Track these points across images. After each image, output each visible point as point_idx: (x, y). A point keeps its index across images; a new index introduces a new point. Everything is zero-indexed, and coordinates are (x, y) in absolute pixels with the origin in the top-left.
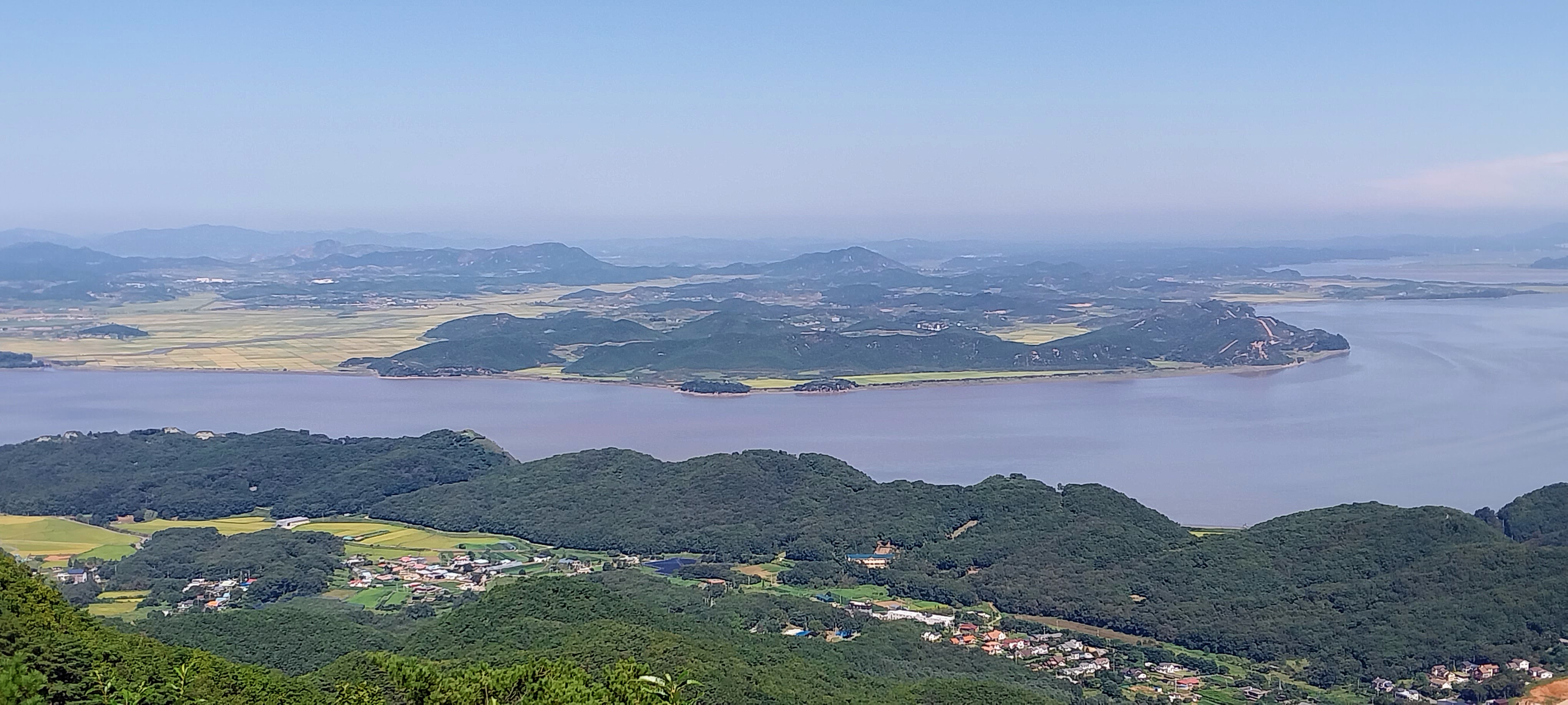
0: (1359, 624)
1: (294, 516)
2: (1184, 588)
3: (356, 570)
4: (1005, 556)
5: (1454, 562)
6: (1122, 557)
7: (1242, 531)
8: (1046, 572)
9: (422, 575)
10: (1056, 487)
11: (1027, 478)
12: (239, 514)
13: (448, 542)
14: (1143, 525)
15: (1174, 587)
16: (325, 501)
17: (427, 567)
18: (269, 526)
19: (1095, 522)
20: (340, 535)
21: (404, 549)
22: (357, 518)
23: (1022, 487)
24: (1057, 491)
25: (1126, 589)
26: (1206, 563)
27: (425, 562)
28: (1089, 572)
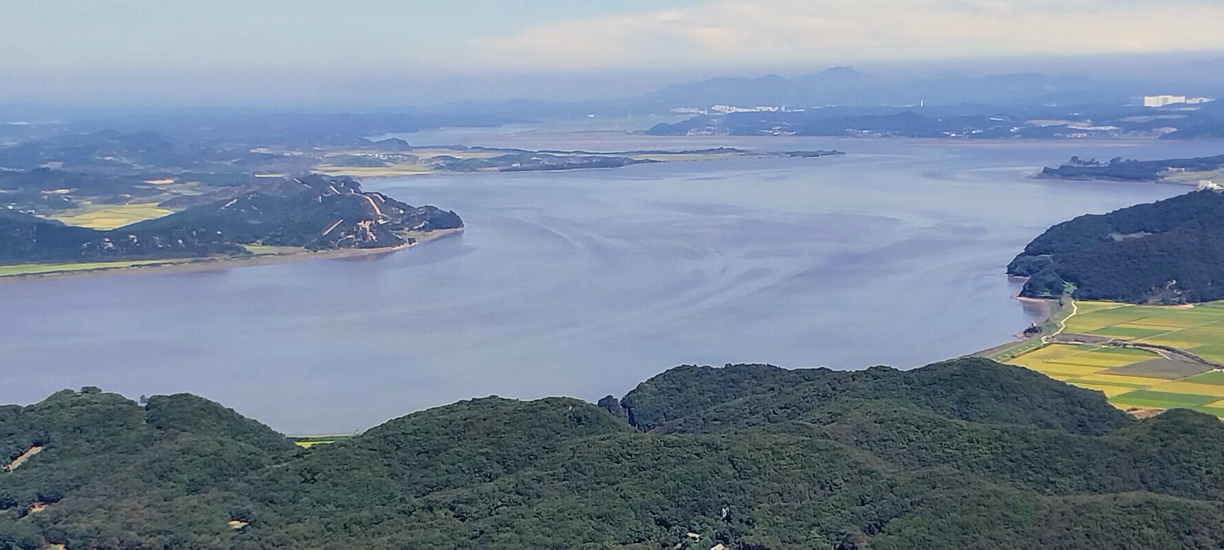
0: (482, 533)
2: (290, 508)
4: (77, 487)
5: (578, 457)
6: (218, 478)
7: (354, 438)
8: (127, 503)
10: (137, 400)
11: (103, 392)
14: (242, 438)
15: (280, 508)
19: (186, 438)
23: (96, 403)
24: (140, 404)
25: (224, 514)
26: (315, 477)
28: (180, 498)
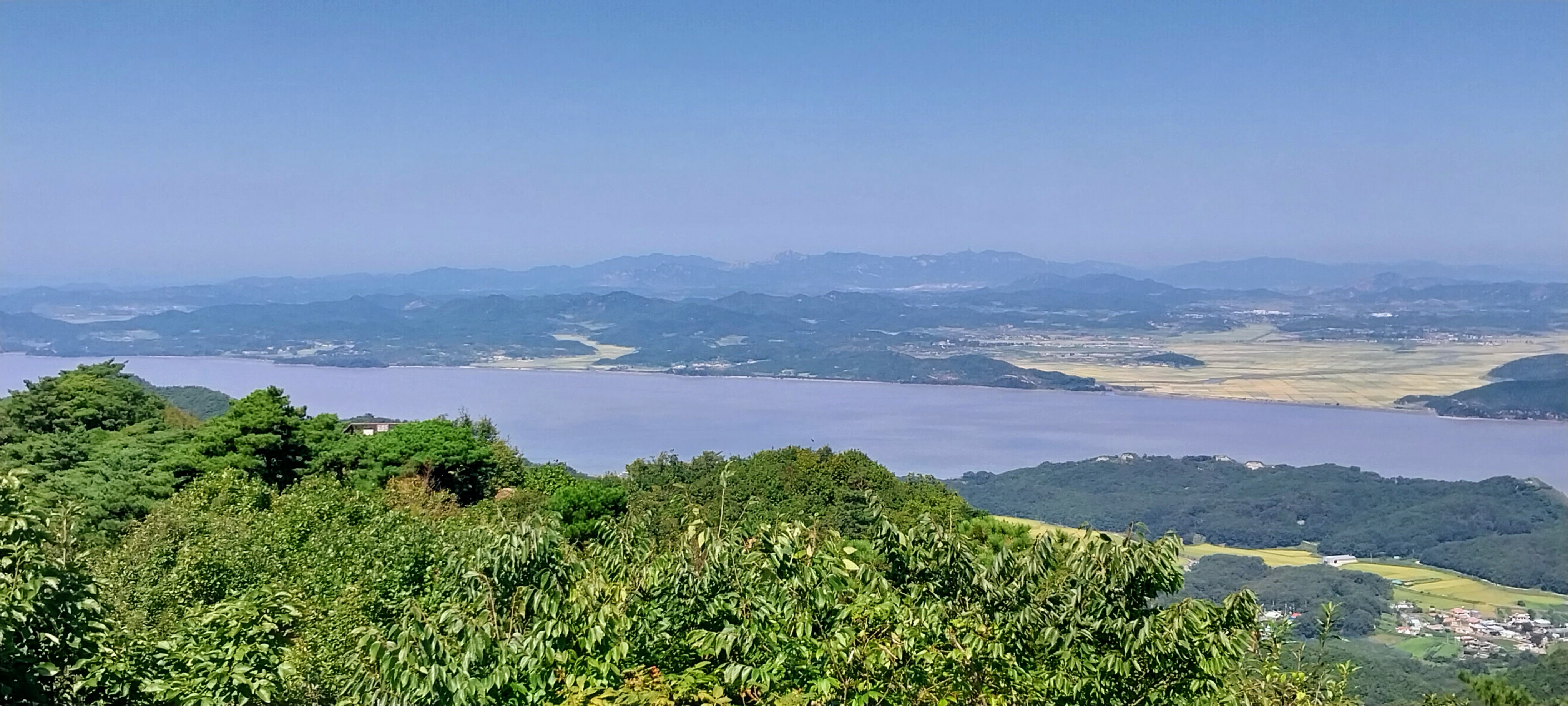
1: (1341, 554)
3: (1404, 616)
9: (1475, 630)
12: (1285, 546)
13: (1507, 597)
16: (1374, 541)
17: (1482, 622)
18: (1315, 561)
20: (1388, 578)
21: (1456, 599)
22: (1407, 562)
27: (1479, 616)
